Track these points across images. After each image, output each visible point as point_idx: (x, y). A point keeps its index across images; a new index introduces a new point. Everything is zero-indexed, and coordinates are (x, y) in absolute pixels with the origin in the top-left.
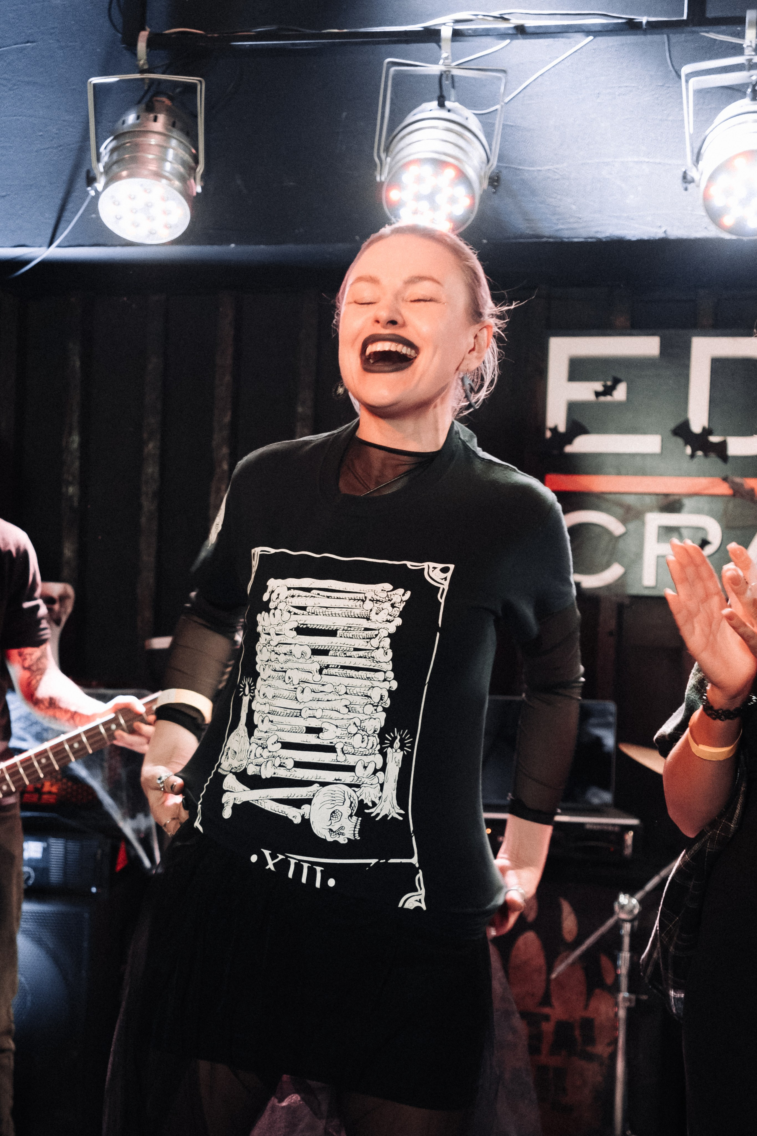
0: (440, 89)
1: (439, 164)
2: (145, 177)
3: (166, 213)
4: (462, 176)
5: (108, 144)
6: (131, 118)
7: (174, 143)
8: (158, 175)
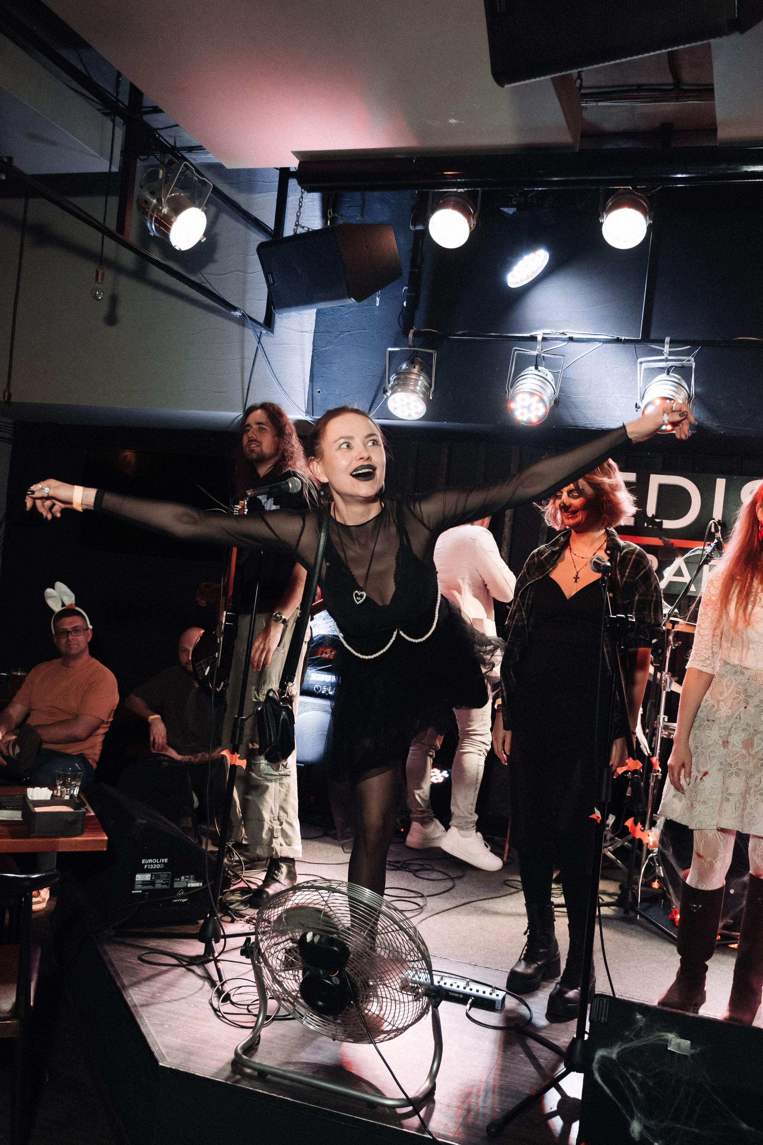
0: (537, 361)
1: (532, 394)
2: (409, 392)
3: (416, 407)
4: (542, 400)
5: (393, 377)
6: (404, 366)
7: (422, 378)
8: (414, 391)
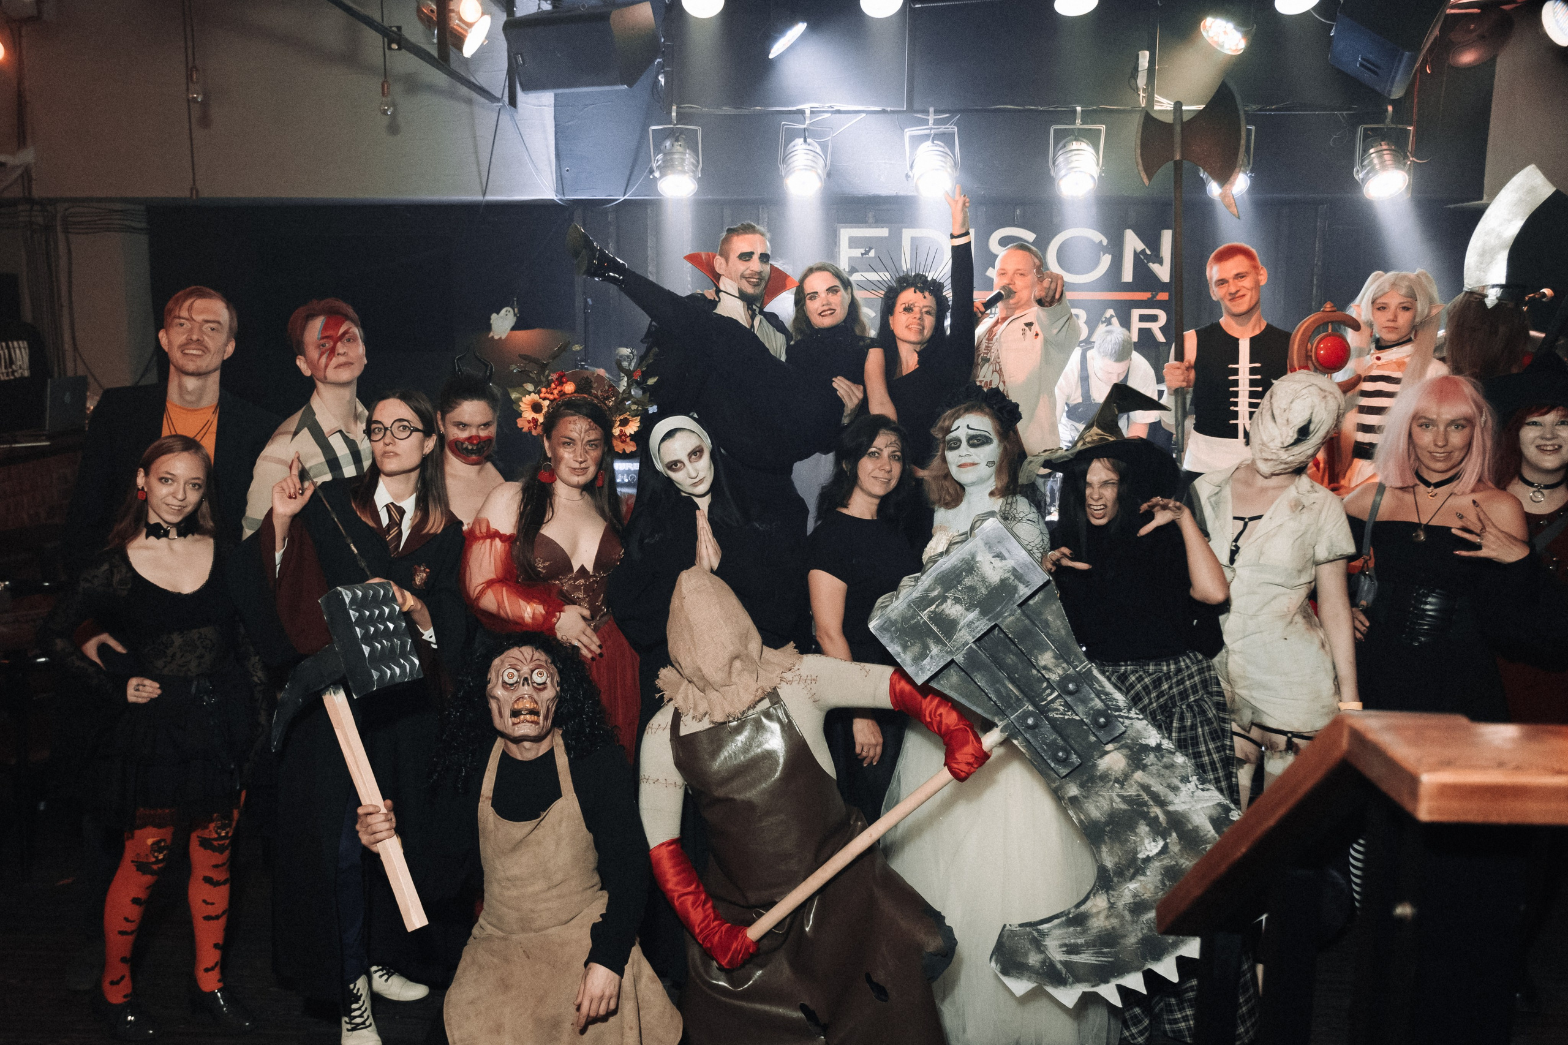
0: (805, 134)
1: (806, 168)
2: (677, 172)
3: (687, 186)
4: (815, 174)
5: (659, 157)
6: (669, 144)
7: (688, 156)
8: (683, 171)
